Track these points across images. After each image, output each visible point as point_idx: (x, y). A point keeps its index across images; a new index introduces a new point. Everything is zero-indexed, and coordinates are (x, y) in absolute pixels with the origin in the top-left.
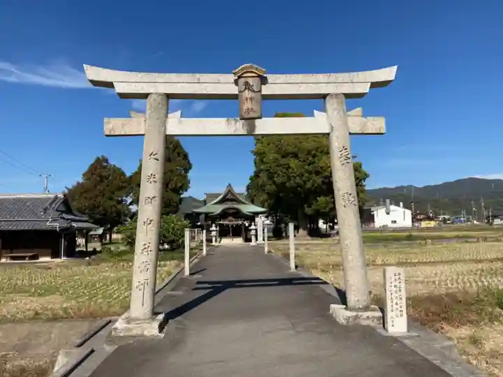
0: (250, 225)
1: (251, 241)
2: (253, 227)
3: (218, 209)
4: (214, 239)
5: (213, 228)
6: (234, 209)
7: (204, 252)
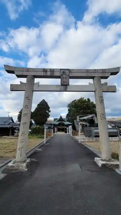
0: (67, 128)
1: (67, 133)
2: (68, 129)
3: (57, 123)
4: (56, 132)
5: (56, 129)
6: (62, 123)
7: (52, 136)
